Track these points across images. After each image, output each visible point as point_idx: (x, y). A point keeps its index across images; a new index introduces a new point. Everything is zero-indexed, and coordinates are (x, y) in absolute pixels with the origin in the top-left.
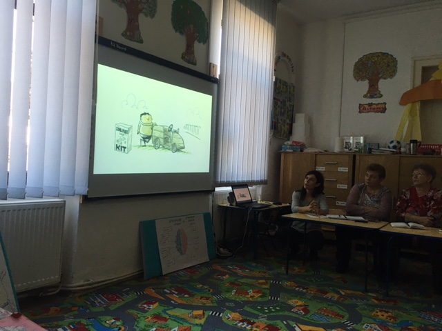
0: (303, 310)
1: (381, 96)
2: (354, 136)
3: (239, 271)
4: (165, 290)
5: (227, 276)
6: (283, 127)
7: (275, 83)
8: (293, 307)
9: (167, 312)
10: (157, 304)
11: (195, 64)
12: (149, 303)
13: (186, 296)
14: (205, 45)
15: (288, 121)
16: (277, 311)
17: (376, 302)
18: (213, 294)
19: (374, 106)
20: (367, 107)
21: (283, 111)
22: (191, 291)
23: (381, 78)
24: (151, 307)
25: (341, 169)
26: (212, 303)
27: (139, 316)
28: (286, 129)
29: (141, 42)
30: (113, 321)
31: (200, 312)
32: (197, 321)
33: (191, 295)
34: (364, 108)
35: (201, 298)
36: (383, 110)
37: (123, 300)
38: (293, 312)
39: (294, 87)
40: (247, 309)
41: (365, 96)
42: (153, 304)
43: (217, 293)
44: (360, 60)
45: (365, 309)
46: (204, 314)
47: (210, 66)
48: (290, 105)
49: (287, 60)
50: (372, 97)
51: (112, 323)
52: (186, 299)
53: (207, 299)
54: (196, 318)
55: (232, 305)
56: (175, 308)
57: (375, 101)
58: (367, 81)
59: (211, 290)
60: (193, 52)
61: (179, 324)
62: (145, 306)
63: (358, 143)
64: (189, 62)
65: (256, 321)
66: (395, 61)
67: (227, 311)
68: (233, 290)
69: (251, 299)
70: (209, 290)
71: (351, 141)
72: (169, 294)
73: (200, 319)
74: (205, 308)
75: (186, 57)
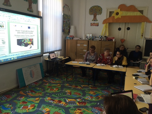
0: (70, 94)
1: (97, 21)
2: (89, 34)
3: (52, 82)
4: (27, 92)
5: (48, 84)
6: (66, 30)
7: (63, 16)
8: (67, 93)
9: (27, 100)
10: (24, 97)
11: (33, 12)
12: (21, 97)
13: (34, 93)
14: (36, 4)
15: (68, 28)
16: (62, 95)
17: (91, 88)
18: (43, 91)
19: (95, 24)
20: (93, 24)
21: (66, 25)
22: (35, 91)
23: (97, 14)
24: (22, 99)
25: (84, 45)
26: (42, 94)
27: (17, 102)
28: (68, 31)
29: (11, 6)
30: (9, 105)
31: (38, 98)
32: (37, 102)
33: (35, 92)
34: (92, 25)
35: (39, 93)
36: (98, 25)
37: (12, 97)
38: (67, 95)
39: (70, 16)
40: (53, 95)
41: (92, 20)
42: (22, 97)
43: (44, 91)
44: (91, 8)
45: (87, 91)
46: (39, 99)
47: (38, 12)
48: (69, 23)
49: (67, 7)
50: (94, 21)
51: (9, 106)
52: (34, 94)
53: (41, 93)
54: (36, 101)
55: (48, 94)
56: (30, 98)
57: (95, 22)
58: (93, 15)
59: (42, 90)
60: (31, 8)
61: (31, 104)
62: (20, 98)
63: (90, 36)
64: (30, 11)
65: (55, 99)
66: (101, 9)
67: (47, 97)
68: (49, 89)
69: (54, 92)
70: (41, 90)
71: (88, 36)
72: (28, 93)
73: (38, 101)
74: (39, 97)
75: (29, 10)
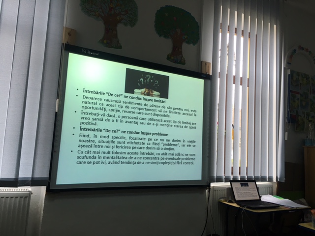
7: (291, 76)
14: (196, 45)
21: (304, 103)
29: (120, 47)
47: (202, 64)
49: (307, 53)
60: (181, 53)
64: (176, 62)
75: (172, 58)
